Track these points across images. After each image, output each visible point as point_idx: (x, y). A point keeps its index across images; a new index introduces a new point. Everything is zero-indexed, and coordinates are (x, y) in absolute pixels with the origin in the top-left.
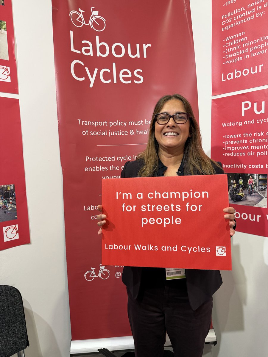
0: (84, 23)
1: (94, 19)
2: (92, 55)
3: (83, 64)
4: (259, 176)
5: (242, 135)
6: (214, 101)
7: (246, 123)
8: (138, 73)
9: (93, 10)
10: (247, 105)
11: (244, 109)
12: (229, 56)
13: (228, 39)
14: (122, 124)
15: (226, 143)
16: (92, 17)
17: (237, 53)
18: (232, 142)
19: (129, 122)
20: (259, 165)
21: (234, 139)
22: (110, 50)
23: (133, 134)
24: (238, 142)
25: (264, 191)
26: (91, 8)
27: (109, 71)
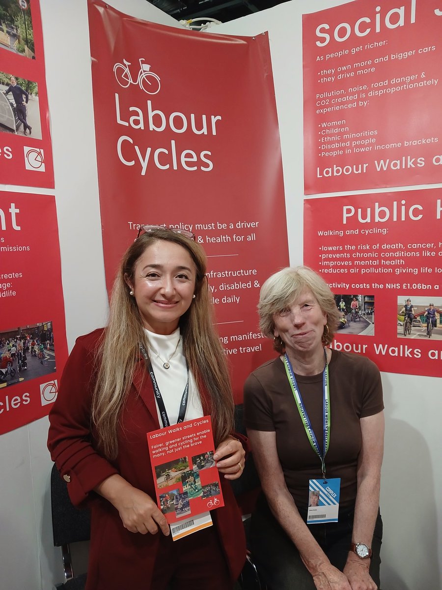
0: (131, 81)
1: (144, 75)
2: (143, 128)
3: (131, 141)
4: (364, 298)
5: (344, 248)
6: (306, 201)
7: (348, 232)
8: (206, 156)
9: (143, 62)
10: (349, 211)
11: (345, 215)
12: (326, 147)
13: (324, 125)
14: (187, 227)
15: (324, 256)
16: (141, 73)
17: (336, 145)
18: (330, 256)
19: (196, 226)
20: (365, 285)
21: (332, 252)
22: (168, 122)
23: (202, 242)
24: (338, 256)
25: (371, 316)
26: (140, 60)
27: (167, 152)
